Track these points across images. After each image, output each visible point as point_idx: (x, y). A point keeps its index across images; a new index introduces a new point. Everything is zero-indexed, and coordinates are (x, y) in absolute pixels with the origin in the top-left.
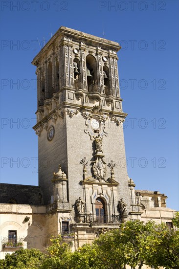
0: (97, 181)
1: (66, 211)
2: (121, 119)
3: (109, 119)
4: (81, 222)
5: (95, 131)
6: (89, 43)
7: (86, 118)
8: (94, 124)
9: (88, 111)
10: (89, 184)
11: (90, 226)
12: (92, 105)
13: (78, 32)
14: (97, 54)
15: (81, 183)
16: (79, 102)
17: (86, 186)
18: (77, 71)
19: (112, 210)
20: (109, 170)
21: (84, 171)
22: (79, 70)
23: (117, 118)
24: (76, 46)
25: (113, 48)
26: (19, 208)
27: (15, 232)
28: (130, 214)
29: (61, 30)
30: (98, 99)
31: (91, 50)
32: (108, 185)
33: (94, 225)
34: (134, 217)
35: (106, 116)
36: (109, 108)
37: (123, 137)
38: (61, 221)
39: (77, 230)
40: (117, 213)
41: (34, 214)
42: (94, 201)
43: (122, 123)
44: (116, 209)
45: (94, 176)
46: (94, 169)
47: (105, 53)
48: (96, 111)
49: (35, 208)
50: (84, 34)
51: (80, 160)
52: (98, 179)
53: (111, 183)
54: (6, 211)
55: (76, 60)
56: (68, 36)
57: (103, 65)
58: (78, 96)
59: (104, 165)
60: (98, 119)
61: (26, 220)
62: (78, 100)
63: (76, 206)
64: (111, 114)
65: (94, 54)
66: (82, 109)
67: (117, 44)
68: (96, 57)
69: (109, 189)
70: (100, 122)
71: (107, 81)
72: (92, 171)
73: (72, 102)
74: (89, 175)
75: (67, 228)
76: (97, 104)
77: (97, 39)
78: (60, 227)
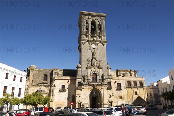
0: (93, 67)
1: (80, 78)
2: (105, 43)
3: (100, 44)
4: (86, 82)
5: (94, 49)
6: (93, 16)
7: (90, 44)
8: (94, 46)
9: (90, 41)
10: (90, 68)
11: (89, 83)
12: (92, 39)
13: (88, 12)
14: (96, 20)
15: (87, 68)
16: (87, 39)
17: (89, 69)
18: (87, 27)
19: (99, 78)
20: (99, 63)
21: (88, 64)
22: (88, 27)
23: (103, 43)
24: (87, 17)
25: (103, 16)
26: (66, 78)
27: (64, 86)
28: (107, 79)
29: (80, 13)
30: (95, 37)
31: (94, 18)
32: (98, 68)
33: (90, 83)
34: (109, 80)
35: (98, 43)
36: (100, 40)
37: (106, 50)
38: (78, 82)
39: (84, 85)
40: (101, 79)
41: (71, 80)
42: (92, 74)
43: (106, 45)
44: (101, 77)
45: (92, 65)
46: (92, 63)
47: (99, 19)
48: (94, 41)
49: (72, 77)
50: (90, 13)
51: (87, 60)
52: (93, 66)
53: (99, 67)
54: (61, 79)
55: (87, 23)
56: (84, 14)
57: (98, 23)
58: (87, 36)
59: (96, 61)
60: (95, 44)
61: (68, 82)
62: (87, 38)
63: (84, 76)
64: (100, 42)
65: (95, 20)
66: (88, 41)
67: (105, 14)
68: (95, 21)
69: (98, 70)
70: (96, 45)
71: (100, 29)
72: (91, 64)
73: (84, 39)
74: (90, 65)
75: (80, 84)
76: (95, 38)
77: (95, 13)
78: (77, 84)
